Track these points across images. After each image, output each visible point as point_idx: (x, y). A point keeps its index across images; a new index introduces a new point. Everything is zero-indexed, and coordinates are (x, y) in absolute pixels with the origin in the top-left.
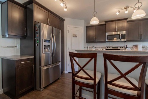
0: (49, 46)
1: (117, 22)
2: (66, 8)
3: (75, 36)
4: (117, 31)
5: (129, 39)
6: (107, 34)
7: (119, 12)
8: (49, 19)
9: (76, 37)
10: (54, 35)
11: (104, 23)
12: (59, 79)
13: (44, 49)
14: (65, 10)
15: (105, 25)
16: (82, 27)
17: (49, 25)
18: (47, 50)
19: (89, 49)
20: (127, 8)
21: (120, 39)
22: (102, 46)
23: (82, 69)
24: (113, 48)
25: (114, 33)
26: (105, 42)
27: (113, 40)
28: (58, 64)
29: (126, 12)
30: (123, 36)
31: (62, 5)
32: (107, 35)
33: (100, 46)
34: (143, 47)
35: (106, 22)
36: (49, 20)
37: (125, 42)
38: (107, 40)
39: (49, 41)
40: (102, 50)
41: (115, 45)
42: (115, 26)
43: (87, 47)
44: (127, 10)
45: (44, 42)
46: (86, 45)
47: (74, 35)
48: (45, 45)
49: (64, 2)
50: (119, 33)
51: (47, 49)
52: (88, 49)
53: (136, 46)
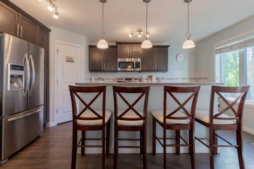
0: (20, 76)
1: (130, 45)
2: (57, 14)
3: (70, 60)
4: (131, 58)
5: (144, 69)
6: (119, 60)
7: (132, 34)
8: (20, 27)
9: (73, 62)
10: (31, 56)
11: (115, 44)
12: (39, 137)
13: (11, 82)
14: (56, 17)
15: (116, 47)
16: (82, 47)
17: (19, 37)
18: (15, 85)
19: (93, 81)
20: (140, 31)
21: (134, 68)
22: (113, 78)
23: (88, 107)
24: (126, 79)
25: (127, 60)
26: (117, 71)
27: (127, 69)
28: (38, 111)
29: (140, 36)
30: (138, 65)
31: (50, 9)
32: (119, 62)
33: (110, 78)
34: (157, 79)
35: (118, 43)
36: (20, 29)
37: (140, 72)
38: (119, 69)
39: (22, 68)
40: (112, 82)
41: (129, 75)
42: (128, 49)
43: (91, 79)
44: (140, 34)
45: (11, 69)
46: (89, 75)
47: (68, 58)
48: (12, 76)
49: (54, 4)
50: (133, 60)
51: (17, 82)
52: (91, 81)
53: (151, 77)
